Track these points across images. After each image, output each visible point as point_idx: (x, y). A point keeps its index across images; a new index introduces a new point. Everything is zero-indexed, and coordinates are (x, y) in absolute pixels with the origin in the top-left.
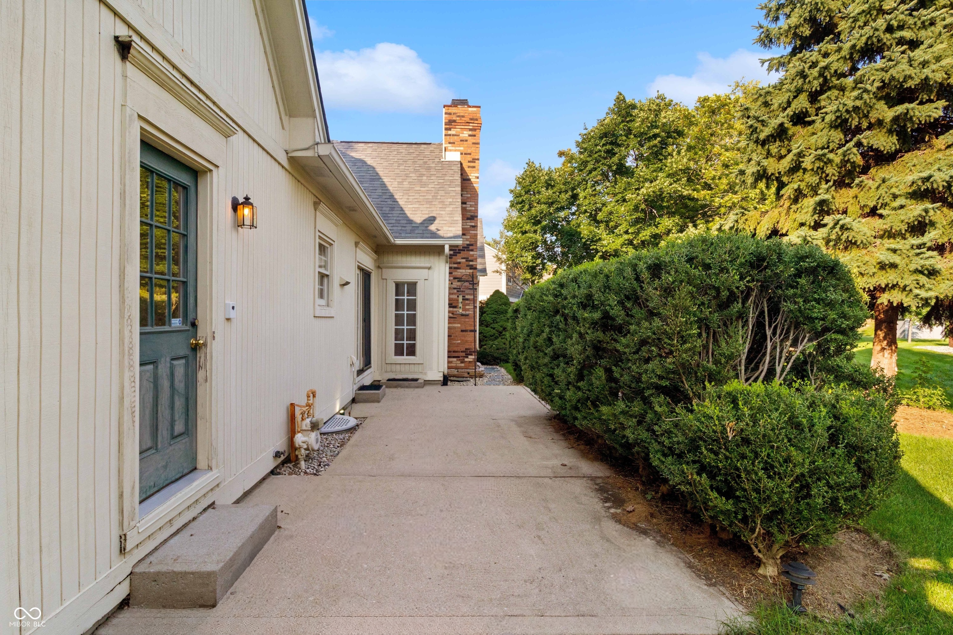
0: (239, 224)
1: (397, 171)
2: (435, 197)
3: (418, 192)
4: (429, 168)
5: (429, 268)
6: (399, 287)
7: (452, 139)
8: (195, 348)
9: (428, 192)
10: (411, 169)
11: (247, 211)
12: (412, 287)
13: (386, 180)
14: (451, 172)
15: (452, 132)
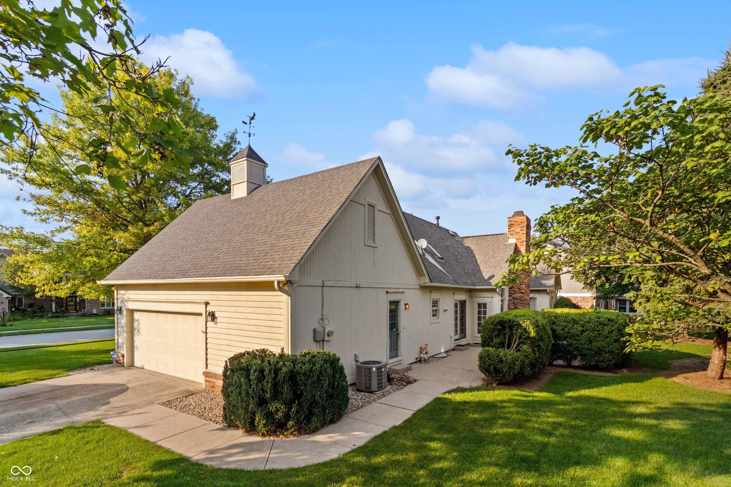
0: (406, 308)
1: (485, 251)
2: (498, 264)
3: (491, 262)
4: (499, 249)
5: (492, 297)
6: (479, 305)
7: (512, 233)
8: (398, 334)
9: (495, 262)
10: (491, 250)
11: (407, 306)
12: (485, 305)
13: (477, 257)
14: (509, 250)
15: (512, 229)
